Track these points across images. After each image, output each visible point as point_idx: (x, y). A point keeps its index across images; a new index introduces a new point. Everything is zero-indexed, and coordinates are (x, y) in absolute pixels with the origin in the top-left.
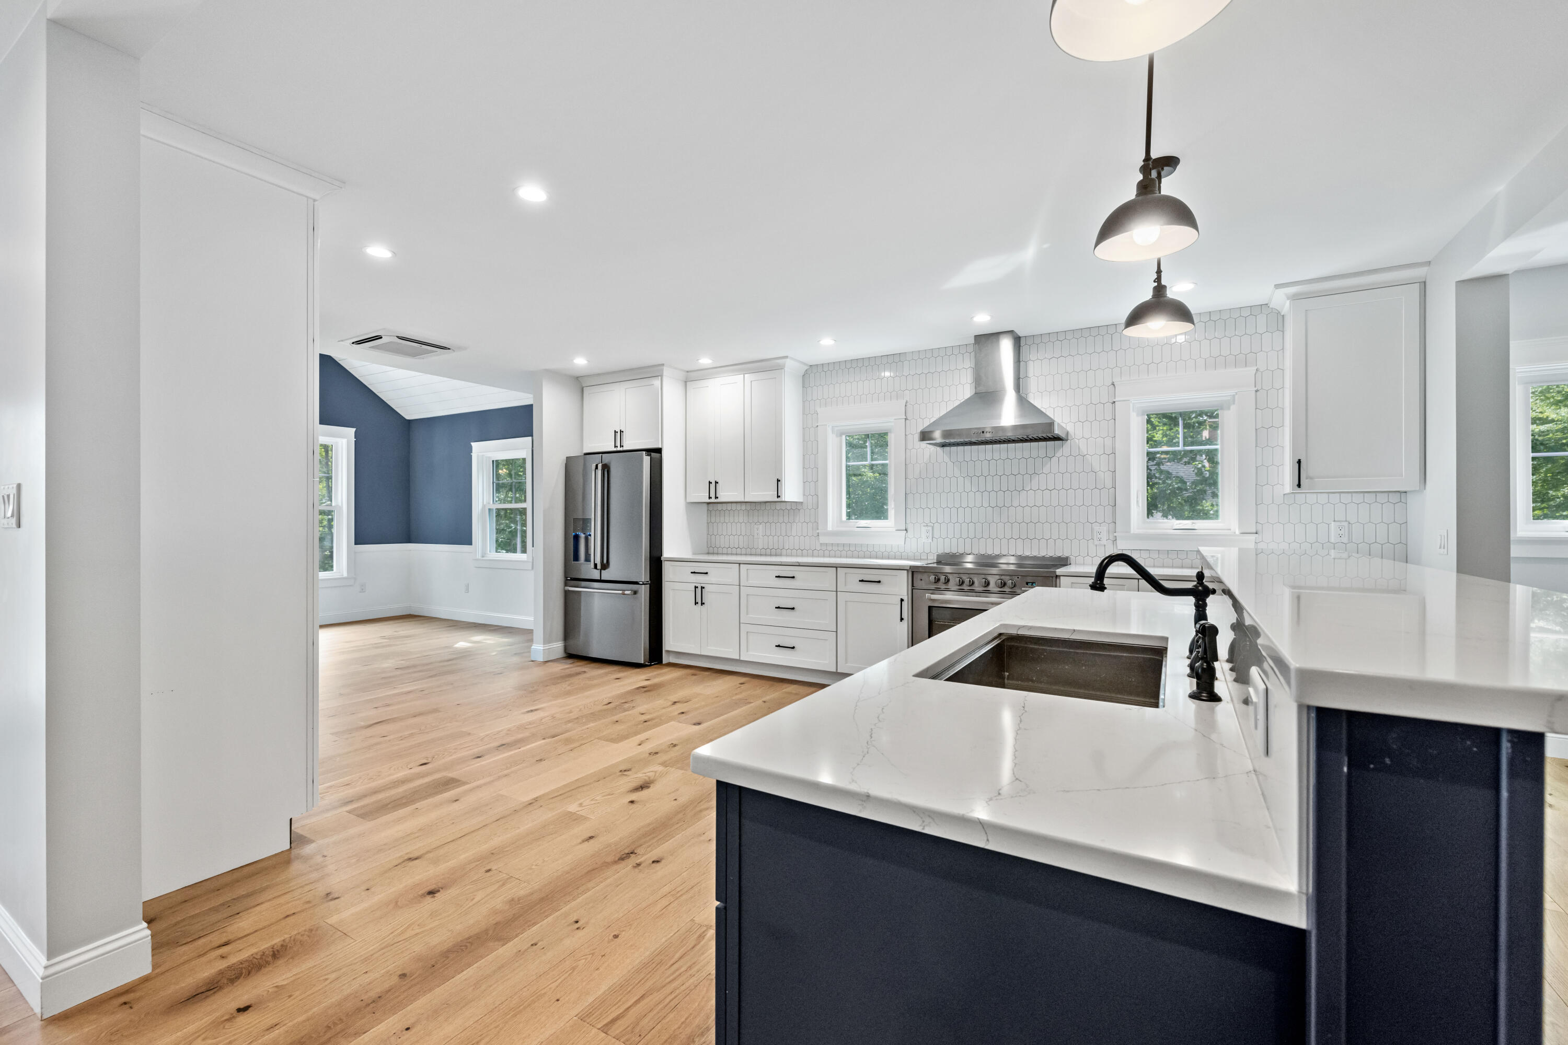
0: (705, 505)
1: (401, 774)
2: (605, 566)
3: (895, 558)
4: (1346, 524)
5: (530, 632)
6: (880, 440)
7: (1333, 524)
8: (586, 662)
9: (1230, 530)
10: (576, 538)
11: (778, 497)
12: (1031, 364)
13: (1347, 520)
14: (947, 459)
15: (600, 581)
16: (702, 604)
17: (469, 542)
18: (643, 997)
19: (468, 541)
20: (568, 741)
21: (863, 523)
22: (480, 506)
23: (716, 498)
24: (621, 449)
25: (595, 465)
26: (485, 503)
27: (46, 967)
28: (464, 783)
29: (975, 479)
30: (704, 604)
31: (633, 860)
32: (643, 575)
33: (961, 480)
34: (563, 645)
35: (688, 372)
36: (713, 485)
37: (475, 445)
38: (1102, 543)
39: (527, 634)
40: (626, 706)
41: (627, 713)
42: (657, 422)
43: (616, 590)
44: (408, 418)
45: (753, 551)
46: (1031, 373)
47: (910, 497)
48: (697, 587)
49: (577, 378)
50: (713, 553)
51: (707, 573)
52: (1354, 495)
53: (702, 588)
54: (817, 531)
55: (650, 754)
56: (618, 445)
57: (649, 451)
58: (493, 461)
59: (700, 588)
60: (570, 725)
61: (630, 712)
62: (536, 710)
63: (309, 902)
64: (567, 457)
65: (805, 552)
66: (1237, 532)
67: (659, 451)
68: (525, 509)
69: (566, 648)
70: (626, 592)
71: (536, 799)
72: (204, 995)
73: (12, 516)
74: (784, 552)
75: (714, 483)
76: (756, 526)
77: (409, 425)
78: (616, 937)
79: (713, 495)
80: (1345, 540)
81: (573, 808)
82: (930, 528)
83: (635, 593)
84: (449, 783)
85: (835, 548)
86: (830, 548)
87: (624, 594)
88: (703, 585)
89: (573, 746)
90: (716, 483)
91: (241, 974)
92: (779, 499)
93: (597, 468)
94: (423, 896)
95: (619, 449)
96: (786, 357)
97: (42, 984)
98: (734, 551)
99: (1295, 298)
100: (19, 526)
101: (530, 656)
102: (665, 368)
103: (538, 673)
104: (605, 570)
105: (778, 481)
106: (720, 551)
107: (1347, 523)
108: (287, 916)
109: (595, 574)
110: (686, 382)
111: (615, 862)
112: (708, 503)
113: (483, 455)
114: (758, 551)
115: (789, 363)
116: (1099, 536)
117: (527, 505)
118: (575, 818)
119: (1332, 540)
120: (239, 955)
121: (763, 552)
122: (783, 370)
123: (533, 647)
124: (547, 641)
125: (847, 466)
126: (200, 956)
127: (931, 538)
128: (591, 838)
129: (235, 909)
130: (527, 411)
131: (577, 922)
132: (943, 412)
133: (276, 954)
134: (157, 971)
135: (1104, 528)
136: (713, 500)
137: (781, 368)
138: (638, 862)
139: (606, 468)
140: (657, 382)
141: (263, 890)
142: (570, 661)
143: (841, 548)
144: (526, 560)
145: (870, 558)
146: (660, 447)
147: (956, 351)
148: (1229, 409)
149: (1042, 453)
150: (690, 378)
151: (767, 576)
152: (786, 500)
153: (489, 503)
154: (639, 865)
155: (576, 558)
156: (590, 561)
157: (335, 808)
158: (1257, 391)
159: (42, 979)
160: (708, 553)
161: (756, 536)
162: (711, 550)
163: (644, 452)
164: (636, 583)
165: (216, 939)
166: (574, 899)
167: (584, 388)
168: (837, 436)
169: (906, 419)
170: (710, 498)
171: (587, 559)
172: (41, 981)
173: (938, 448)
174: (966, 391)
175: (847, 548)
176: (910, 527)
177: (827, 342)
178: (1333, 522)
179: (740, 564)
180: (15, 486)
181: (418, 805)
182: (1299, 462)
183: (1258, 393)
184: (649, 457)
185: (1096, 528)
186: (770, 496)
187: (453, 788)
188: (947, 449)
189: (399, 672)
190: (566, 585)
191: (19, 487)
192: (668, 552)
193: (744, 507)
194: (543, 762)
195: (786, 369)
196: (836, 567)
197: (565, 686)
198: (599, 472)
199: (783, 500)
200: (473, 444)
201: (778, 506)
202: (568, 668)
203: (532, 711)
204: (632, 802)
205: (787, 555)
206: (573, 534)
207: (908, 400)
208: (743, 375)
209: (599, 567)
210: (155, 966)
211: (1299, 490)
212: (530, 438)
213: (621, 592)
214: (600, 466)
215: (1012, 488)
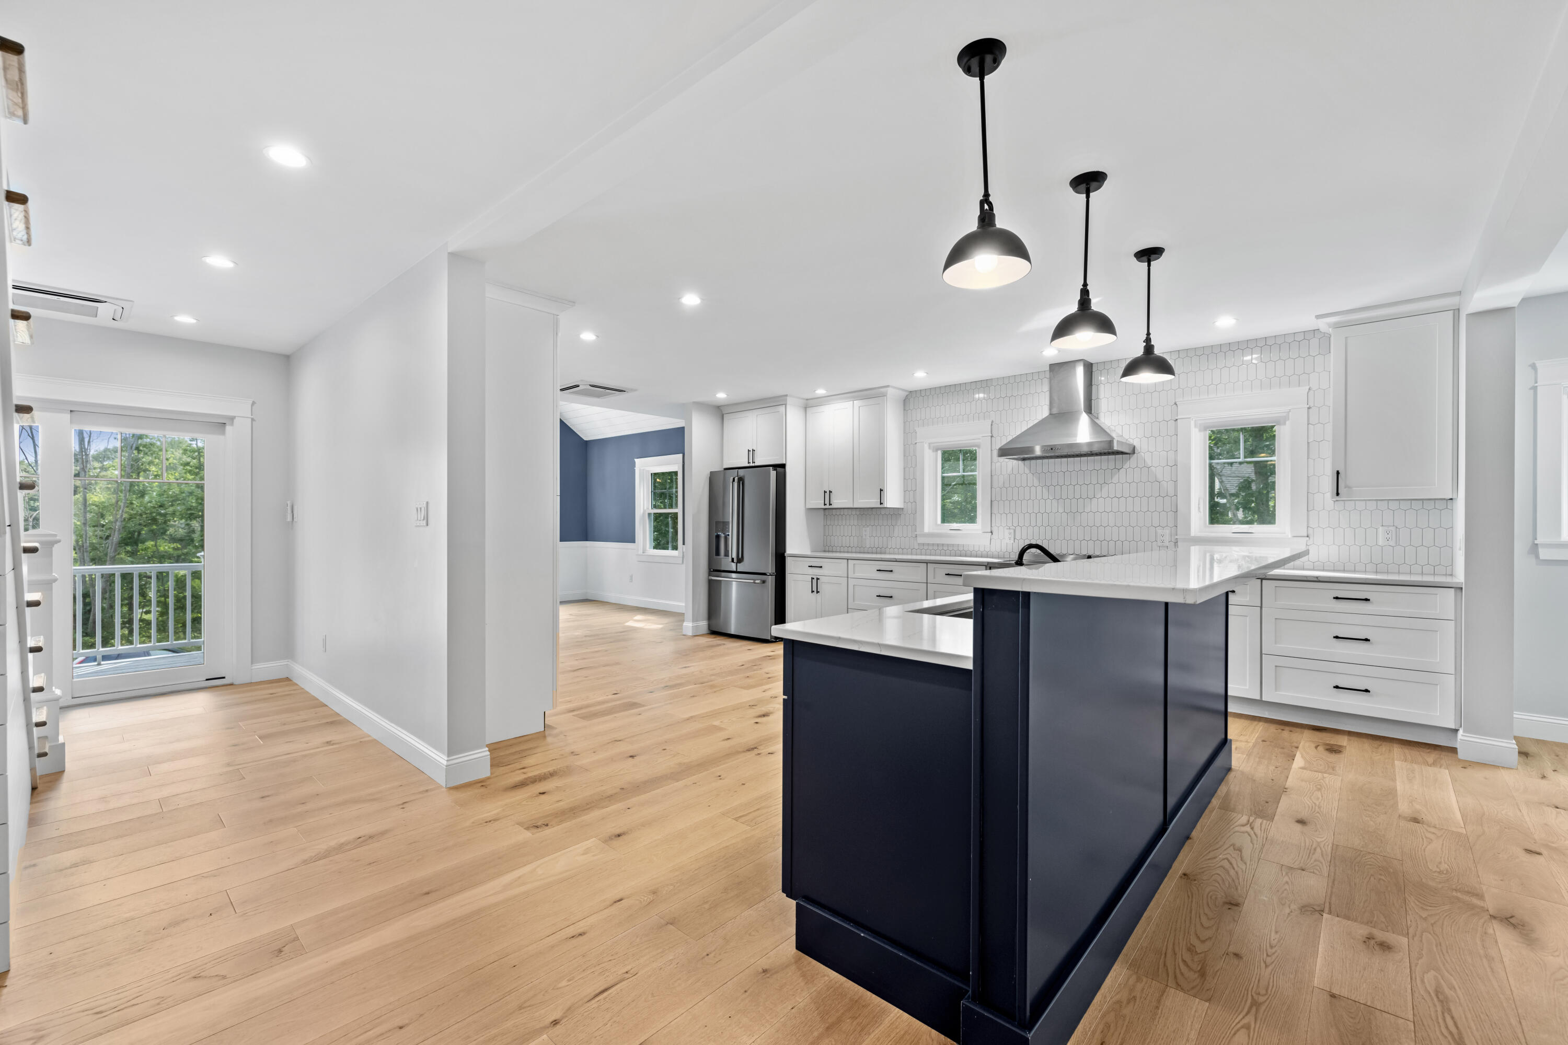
0: (822, 511)
1: (601, 699)
2: (740, 560)
3: (982, 557)
4: (1393, 529)
5: (683, 614)
6: (970, 456)
7: (1381, 530)
8: (725, 638)
9: (1285, 533)
10: (718, 537)
11: (881, 504)
12: (1102, 387)
13: (1395, 525)
14: (1027, 471)
15: (736, 572)
16: (818, 592)
17: (634, 541)
18: (758, 809)
19: (632, 540)
20: (712, 687)
21: (955, 525)
22: (642, 511)
23: (830, 504)
24: (753, 465)
25: (732, 478)
26: (645, 508)
27: (447, 761)
28: (643, 706)
29: (1052, 488)
30: (819, 592)
31: (756, 751)
32: (770, 568)
33: (1039, 489)
34: (707, 623)
35: (807, 400)
36: (828, 494)
37: (638, 461)
38: (1165, 544)
39: (679, 617)
40: (755, 667)
41: (755, 672)
42: (782, 441)
43: (748, 580)
44: (585, 439)
45: (862, 550)
46: (1102, 395)
47: (995, 504)
48: (814, 579)
49: (719, 407)
50: (829, 551)
51: (821, 567)
52: (1401, 502)
53: (818, 579)
54: (916, 533)
55: (771, 697)
56: (751, 461)
57: (775, 466)
58: (652, 474)
59: (815, 579)
60: (713, 677)
61: (758, 672)
62: (688, 667)
63: (562, 755)
64: (711, 472)
65: (905, 550)
66: (1290, 536)
67: (783, 466)
68: (676, 514)
69: (709, 626)
70: (757, 581)
71: (692, 717)
72: (520, 787)
73: (424, 519)
74: (888, 550)
75: (828, 492)
76: (864, 529)
77: (586, 444)
78: (743, 784)
79: (827, 502)
80: (1392, 543)
81: (717, 723)
82: (1012, 531)
83: (764, 582)
84: (633, 705)
85: (931, 548)
86: (926, 547)
87: (755, 583)
88: (818, 577)
89: (715, 690)
90: (830, 492)
91: (536, 781)
92: (882, 506)
93: (734, 480)
94: (627, 757)
95: (751, 464)
96: (888, 386)
97: (446, 769)
98: (846, 549)
99: (1337, 326)
100: (427, 525)
101: (682, 632)
102: (789, 399)
103: (689, 643)
104: (740, 563)
105: (881, 490)
106: (834, 549)
107: (1395, 527)
108: (553, 760)
109: (733, 567)
110: (806, 408)
111: (744, 752)
112: (825, 509)
113: (644, 469)
114: (866, 550)
115: (890, 391)
116: (1162, 538)
117: (679, 510)
118: (719, 729)
119: (1380, 543)
120: (532, 773)
121: (870, 550)
122: (886, 397)
123: (684, 624)
124: (695, 620)
125: (943, 478)
126: (512, 772)
127: (1013, 539)
128: (729, 739)
129: (524, 754)
130: (680, 432)
131: (720, 776)
132: (1018, 433)
133: (552, 775)
134: (493, 776)
135: (1167, 531)
136: (827, 506)
137: (884, 395)
138: (759, 752)
139: (741, 480)
140: (782, 408)
141: (535, 748)
142: (713, 636)
143: (936, 548)
144: (677, 555)
145: (961, 556)
146: (784, 463)
147: (1036, 377)
148: (1285, 424)
149: (1112, 466)
150: (808, 405)
151: (867, 570)
152: (888, 506)
153: (648, 509)
154: (759, 754)
155: (718, 553)
156: (728, 556)
157: (565, 713)
158: (1309, 408)
159: (446, 766)
160: (825, 551)
161: (864, 537)
162: (827, 549)
163: (771, 468)
164: (764, 574)
165: (518, 766)
166: (718, 766)
167: (724, 415)
168: (933, 451)
169: (992, 436)
170: (825, 504)
171: (726, 555)
172: (445, 767)
173: (1020, 462)
174: (1043, 412)
175: (940, 548)
176: (995, 530)
177: (920, 374)
178: (1380, 527)
179: (848, 559)
180: (425, 503)
181: (616, 715)
182: (1338, 473)
183: (1310, 410)
184: (775, 472)
185: (1160, 531)
186: (874, 503)
187: (637, 708)
188: (1027, 462)
189: (588, 638)
190: (710, 575)
191: (427, 503)
192: (790, 550)
193: (854, 512)
194: (695, 698)
195: (888, 396)
196: (927, 562)
197: (709, 653)
198: (736, 484)
199: (885, 506)
200: (636, 460)
201: (883, 512)
202: (711, 641)
203: (685, 667)
204: (757, 723)
205: (890, 554)
206: (716, 534)
207: (994, 420)
208: (852, 402)
209: (735, 561)
210: (492, 773)
211: (1338, 498)
212: (681, 455)
213: (752, 581)
214: (736, 479)
215: (1084, 496)
